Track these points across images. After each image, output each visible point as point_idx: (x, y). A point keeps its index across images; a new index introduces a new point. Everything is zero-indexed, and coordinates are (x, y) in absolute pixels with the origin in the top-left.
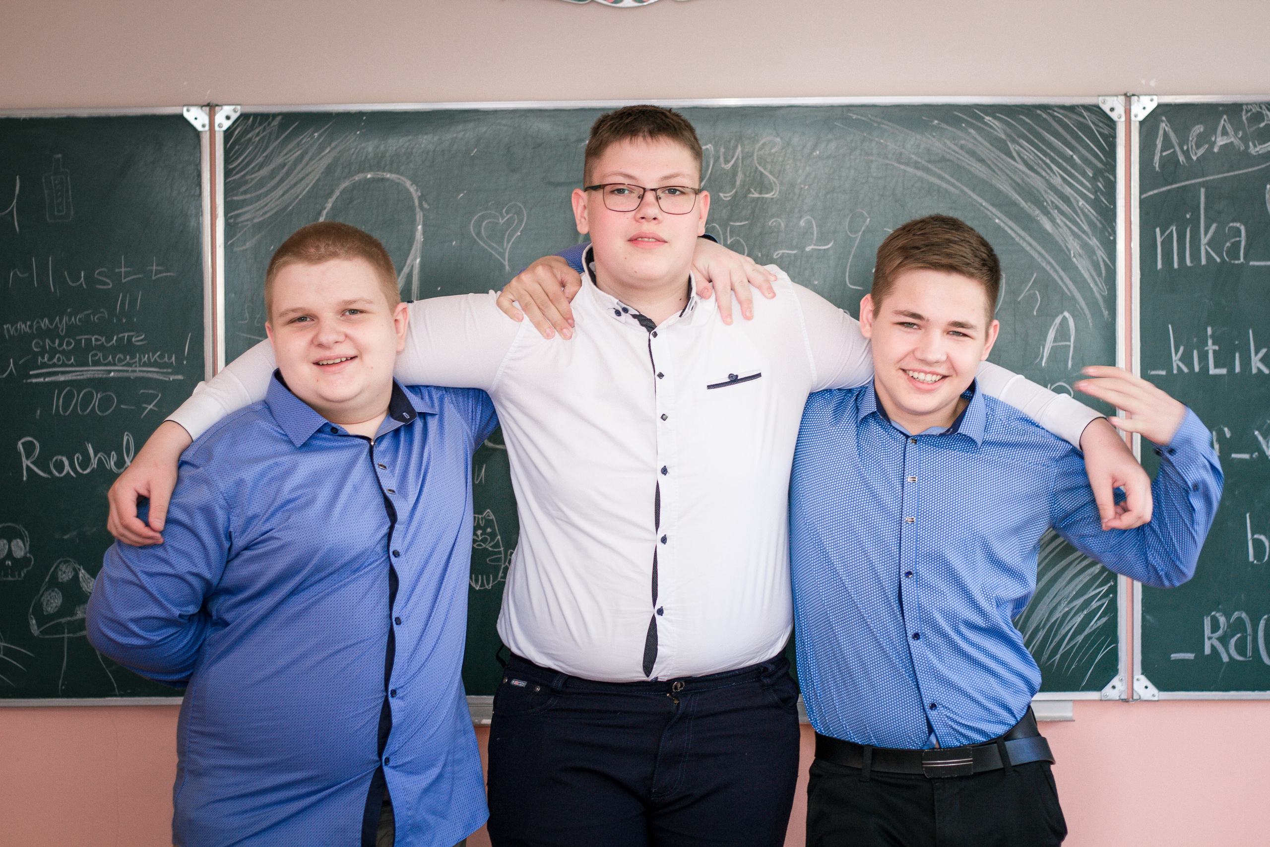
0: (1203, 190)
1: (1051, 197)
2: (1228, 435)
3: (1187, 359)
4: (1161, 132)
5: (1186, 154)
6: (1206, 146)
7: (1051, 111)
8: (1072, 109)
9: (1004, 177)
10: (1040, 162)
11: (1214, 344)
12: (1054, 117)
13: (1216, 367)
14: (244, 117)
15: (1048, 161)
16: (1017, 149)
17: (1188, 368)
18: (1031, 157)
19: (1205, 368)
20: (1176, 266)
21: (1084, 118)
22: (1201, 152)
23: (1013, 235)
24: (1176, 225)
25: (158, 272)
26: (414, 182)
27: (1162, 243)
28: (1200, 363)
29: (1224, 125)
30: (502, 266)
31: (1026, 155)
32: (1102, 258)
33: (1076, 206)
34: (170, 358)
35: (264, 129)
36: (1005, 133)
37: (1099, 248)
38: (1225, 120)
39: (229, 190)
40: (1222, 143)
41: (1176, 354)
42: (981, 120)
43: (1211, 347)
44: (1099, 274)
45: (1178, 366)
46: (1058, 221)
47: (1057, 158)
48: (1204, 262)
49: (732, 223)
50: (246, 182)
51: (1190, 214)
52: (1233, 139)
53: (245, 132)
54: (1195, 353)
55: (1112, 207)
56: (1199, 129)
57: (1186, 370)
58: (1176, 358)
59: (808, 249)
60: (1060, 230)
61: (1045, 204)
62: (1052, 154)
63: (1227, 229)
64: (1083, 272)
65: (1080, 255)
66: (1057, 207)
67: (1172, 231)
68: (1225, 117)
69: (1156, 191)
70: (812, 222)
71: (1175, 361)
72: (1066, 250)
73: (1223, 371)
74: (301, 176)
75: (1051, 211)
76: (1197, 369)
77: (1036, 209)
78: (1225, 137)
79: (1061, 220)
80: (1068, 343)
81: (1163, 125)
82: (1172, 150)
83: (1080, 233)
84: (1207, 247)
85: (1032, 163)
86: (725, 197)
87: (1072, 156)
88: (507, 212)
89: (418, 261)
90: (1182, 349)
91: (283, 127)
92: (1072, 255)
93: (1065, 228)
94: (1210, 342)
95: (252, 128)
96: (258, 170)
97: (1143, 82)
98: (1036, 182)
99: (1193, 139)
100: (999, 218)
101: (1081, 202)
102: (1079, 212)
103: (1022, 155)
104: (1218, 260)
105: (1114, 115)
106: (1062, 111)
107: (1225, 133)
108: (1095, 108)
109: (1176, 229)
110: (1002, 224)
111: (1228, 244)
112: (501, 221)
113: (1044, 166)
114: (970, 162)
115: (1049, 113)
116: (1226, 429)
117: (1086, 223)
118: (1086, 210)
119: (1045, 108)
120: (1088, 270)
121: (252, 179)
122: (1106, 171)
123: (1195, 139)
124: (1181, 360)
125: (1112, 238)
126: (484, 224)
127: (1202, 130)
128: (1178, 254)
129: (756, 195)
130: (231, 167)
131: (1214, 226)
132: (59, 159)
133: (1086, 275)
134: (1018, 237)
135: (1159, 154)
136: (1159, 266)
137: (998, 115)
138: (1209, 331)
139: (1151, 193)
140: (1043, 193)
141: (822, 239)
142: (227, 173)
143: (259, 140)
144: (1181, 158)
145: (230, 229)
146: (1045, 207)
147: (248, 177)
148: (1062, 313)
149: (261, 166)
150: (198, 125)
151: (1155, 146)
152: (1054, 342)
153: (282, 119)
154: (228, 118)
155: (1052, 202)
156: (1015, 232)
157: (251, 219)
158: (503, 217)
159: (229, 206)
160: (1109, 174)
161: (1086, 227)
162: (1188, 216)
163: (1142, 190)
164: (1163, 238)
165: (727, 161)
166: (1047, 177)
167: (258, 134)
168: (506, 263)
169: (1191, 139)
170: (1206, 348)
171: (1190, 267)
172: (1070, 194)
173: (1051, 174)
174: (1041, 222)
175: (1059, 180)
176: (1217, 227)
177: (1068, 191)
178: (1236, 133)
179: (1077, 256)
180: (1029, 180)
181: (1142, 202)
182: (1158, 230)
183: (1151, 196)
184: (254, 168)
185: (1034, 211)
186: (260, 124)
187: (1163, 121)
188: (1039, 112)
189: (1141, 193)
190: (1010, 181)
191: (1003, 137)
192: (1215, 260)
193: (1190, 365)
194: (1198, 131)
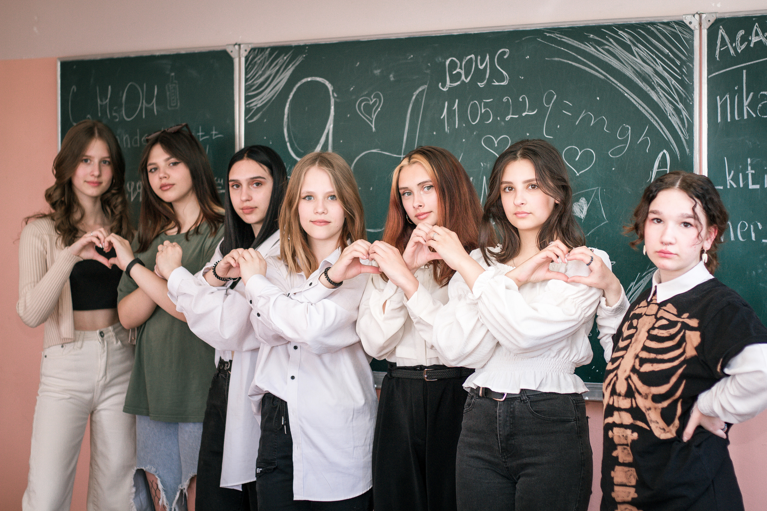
0: (744, 71)
1: (657, 79)
2: (760, 228)
3: (735, 179)
4: (720, 36)
5: (735, 49)
6: (746, 43)
7: (655, 26)
8: (668, 24)
9: (630, 68)
10: (650, 57)
11: (752, 169)
12: (658, 29)
13: (753, 183)
14: (253, 50)
15: (654, 57)
16: (636, 50)
17: (736, 185)
18: (645, 55)
19: (746, 185)
20: (729, 120)
21: (675, 29)
22: (743, 47)
23: (635, 103)
24: (729, 94)
25: (216, 135)
26: (330, 82)
27: (721, 105)
28: (743, 182)
29: (756, 29)
30: (372, 128)
31: (641, 53)
32: (685, 116)
33: (670, 84)
34: (220, 180)
35: (262, 56)
36: (631, 41)
37: (683, 109)
38: (757, 26)
39: (247, 89)
40: (755, 41)
41: (729, 176)
42: (616, 33)
43: (750, 171)
44: (684, 126)
45: (730, 183)
46: (661, 94)
47: (659, 54)
48: (746, 117)
49: (484, 101)
50: (253, 86)
51: (737, 87)
52: (761, 38)
53: (254, 58)
54: (741, 174)
55: (691, 84)
56: (741, 33)
57: (735, 186)
58: (729, 178)
59: (524, 114)
60: (661, 99)
61: (653, 83)
62: (657, 52)
63: (759, 95)
64: (674, 125)
65: (673, 115)
66: (659, 85)
67: (727, 98)
68: (757, 24)
69: (717, 73)
70: (525, 98)
71: (729, 180)
72: (665, 111)
73: (757, 187)
74: (278, 80)
75: (656, 88)
76: (741, 185)
77: (648, 86)
78: (757, 37)
79: (662, 92)
80: (666, 169)
81: (721, 31)
82: (726, 47)
83: (673, 101)
84: (747, 107)
85: (645, 58)
86: (481, 85)
87: (668, 53)
88: (374, 98)
89: (332, 126)
90: (732, 173)
91: (270, 54)
92: (668, 115)
93: (664, 98)
94: (749, 168)
95: (257, 55)
96: (260, 78)
97: (713, 5)
98: (648, 70)
99: (738, 39)
100: (627, 93)
101: (674, 82)
102: (672, 87)
103: (639, 54)
104: (754, 116)
105: (691, 26)
106: (662, 25)
107: (757, 34)
108: (681, 23)
109: (729, 97)
110: (629, 97)
111: (760, 105)
112: (371, 103)
113: (652, 60)
114: (610, 59)
115: (655, 27)
116: (759, 224)
117: (676, 95)
118: (676, 87)
119: (652, 24)
120: (678, 124)
121: (257, 83)
122: (688, 62)
123: (740, 39)
124: (731, 180)
125: (691, 103)
126: (363, 104)
127: (743, 33)
128: (730, 113)
129: (497, 84)
130: (248, 76)
131: (752, 94)
132: (172, 76)
133: (677, 127)
134: (638, 104)
135: (719, 50)
136: (719, 120)
137: (626, 29)
138: (749, 160)
139: (714, 74)
140: (652, 76)
141: (531, 109)
142: (246, 80)
143: (261, 62)
144: (732, 52)
145: (247, 111)
146: (653, 86)
147: (255, 82)
148: (662, 150)
149: (261, 76)
150: (232, 55)
151: (717, 44)
152: (658, 169)
153: (271, 50)
154: (246, 51)
155: (657, 82)
156: (636, 101)
157: (256, 105)
158: (372, 100)
159: (247, 98)
160: (690, 63)
161: (676, 97)
162: (736, 88)
163: (709, 73)
164: (721, 102)
165: (481, 65)
166: (654, 67)
167: (259, 59)
168: (373, 126)
169: (737, 39)
170: (747, 172)
171: (738, 120)
172: (667, 76)
173: (656, 65)
174: (651, 95)
175: (661, 68)
176: (753, 95)
177: (666, 75)
178: (763, 34)
179: (671, 115)
180: (643, 69)
181: (709, 80)
182: (718, 98)
183: (714, 76)
184: (258, 77)
185: (647, 88)
186: (261, 53)
187: (721, 29)
188: (649, 26)
189: (708, 75)
190: (633, 70)
191: (629, 43)
192: (753, 116)
193: (737, 183)
194: (741, 34)
